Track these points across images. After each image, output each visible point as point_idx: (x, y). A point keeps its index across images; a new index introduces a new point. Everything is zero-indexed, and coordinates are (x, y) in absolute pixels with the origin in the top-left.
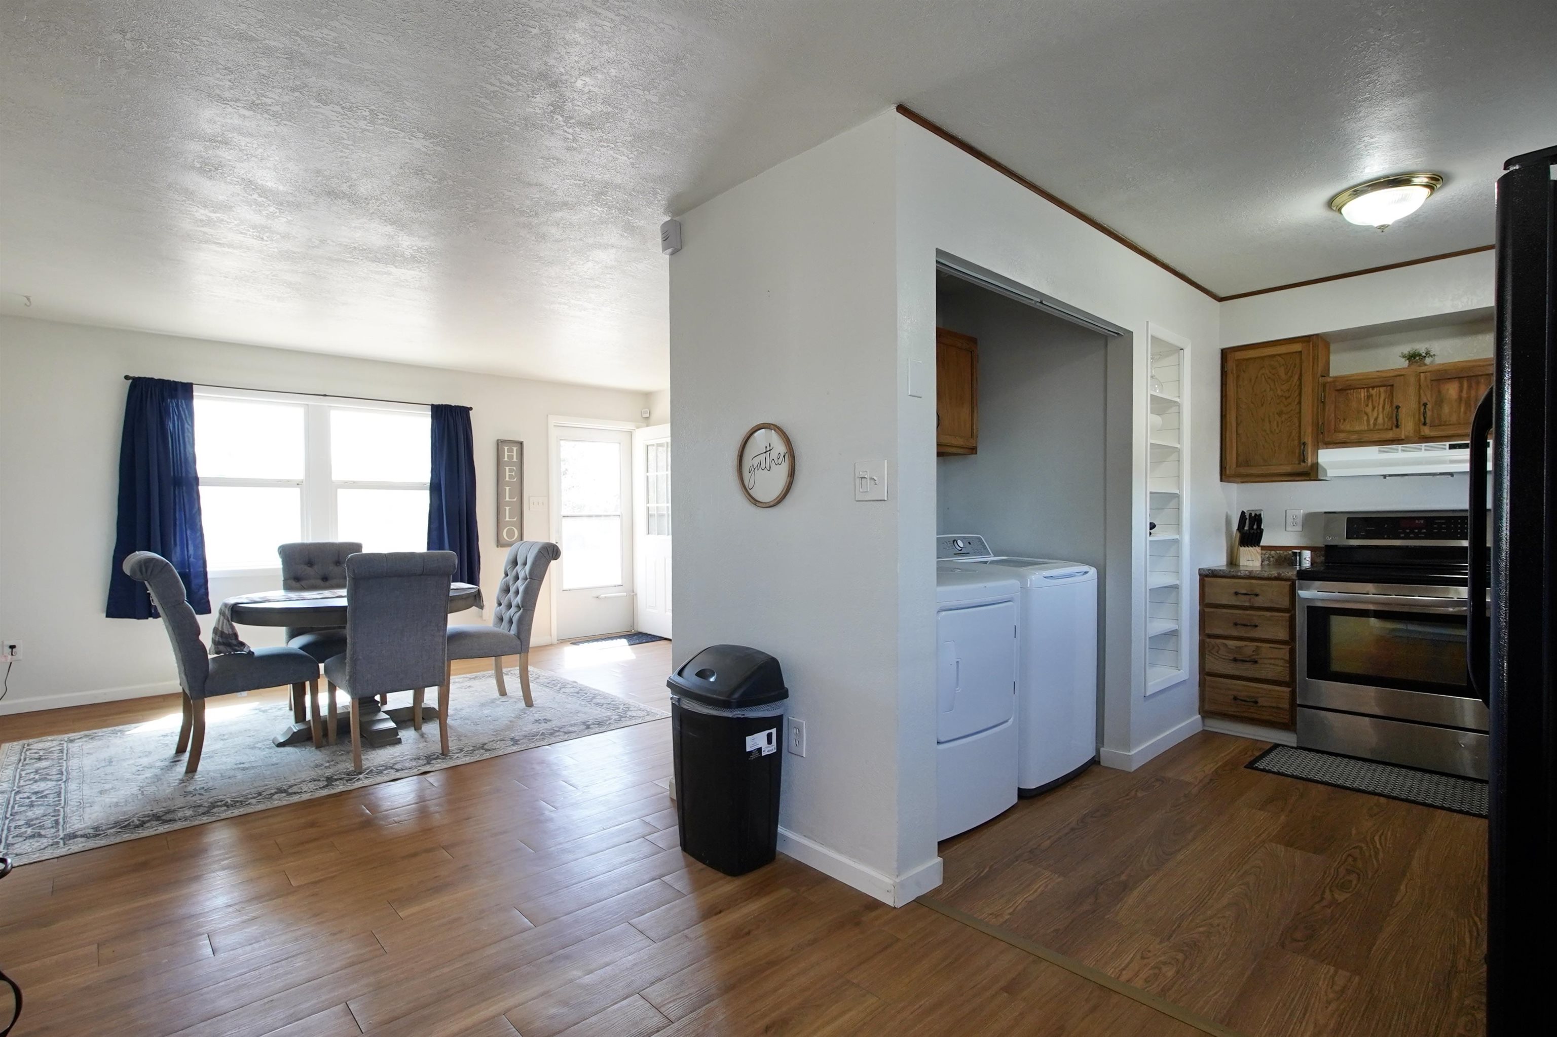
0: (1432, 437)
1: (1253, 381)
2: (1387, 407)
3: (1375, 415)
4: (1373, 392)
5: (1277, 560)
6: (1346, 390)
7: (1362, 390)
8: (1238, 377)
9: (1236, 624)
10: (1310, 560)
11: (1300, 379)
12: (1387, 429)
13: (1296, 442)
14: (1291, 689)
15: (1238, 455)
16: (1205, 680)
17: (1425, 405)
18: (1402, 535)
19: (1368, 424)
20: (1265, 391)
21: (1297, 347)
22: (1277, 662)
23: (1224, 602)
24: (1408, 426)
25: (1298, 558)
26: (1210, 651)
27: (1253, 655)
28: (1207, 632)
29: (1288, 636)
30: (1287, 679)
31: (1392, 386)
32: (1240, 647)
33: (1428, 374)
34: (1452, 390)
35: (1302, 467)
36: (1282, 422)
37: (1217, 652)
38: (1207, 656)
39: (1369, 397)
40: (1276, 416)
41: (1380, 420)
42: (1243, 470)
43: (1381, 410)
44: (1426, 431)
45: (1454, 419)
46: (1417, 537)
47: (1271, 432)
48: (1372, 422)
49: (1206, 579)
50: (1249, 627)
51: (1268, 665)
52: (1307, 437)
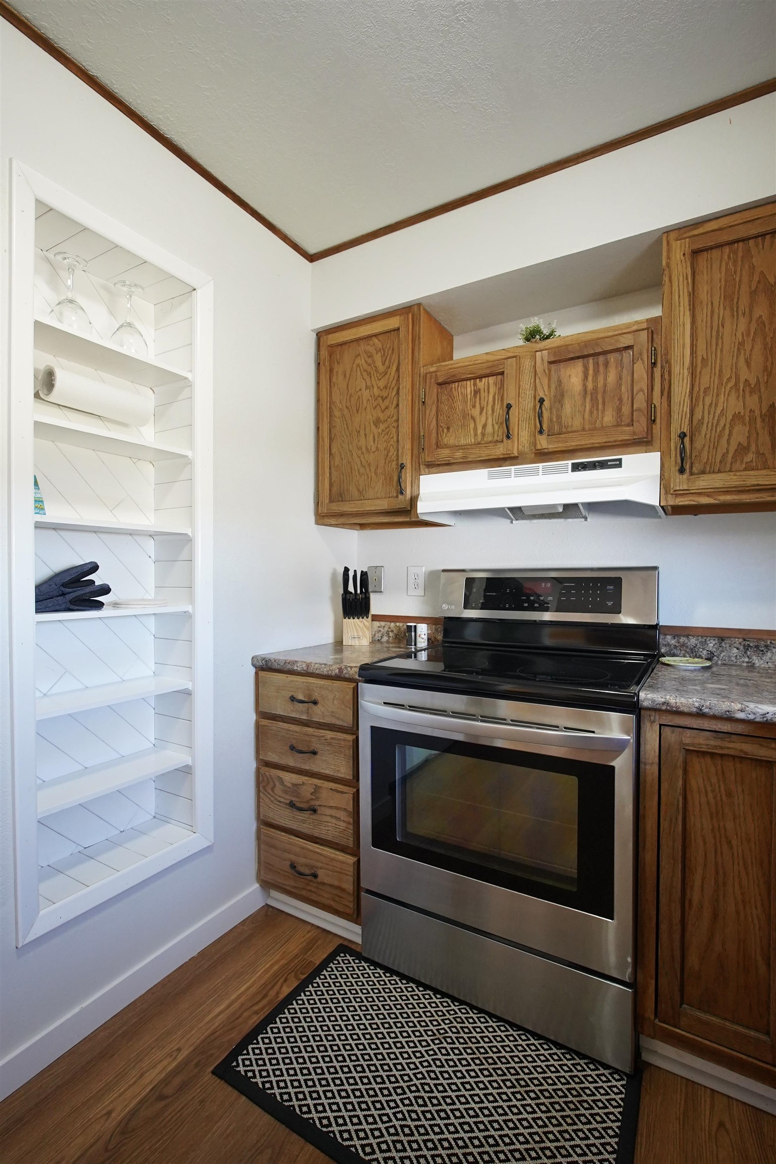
0: (552, 453)
1: (348, 376)
2: (497, 407)
3: (484, 420)
4: (481, 384)
5: (396, 635)
6: (449, 383)
7: (468, 382)
8: (331, 371)
9: (292, 748)
10: (426, 638)
11: (398, 370)
13: (394, 465)
14: (355, 861)
15: (331, 485)
16: (263, 833)
17: (542, 401)
19: (476, 435)
20: (360, 390)
21: (395, 322)
22: (340, 815)
23: (280, 711)
24: (523, 436)
25: (413, 634)
26: (264, 788)
27: (312, 800)
28: (264, 757)
29: (350, 772)
30: (351, 843)
31: (502, 373)
32: (296, 785)
33: (545, 353)
34: (575, 375)
35: (400, 502)
36: (379, 435)
37: (273, 790)
38: (263, 795)
39: (477, 392)
40: (373, 427)
41: (489, 429)
42: (336, 507)
43: (490, 412)
45: (577, 423)
47: (367, 449)
48: (480, 431)
49: (259, 672)
50: (307, 755)
51: (328, 819)
52: (406, 456)
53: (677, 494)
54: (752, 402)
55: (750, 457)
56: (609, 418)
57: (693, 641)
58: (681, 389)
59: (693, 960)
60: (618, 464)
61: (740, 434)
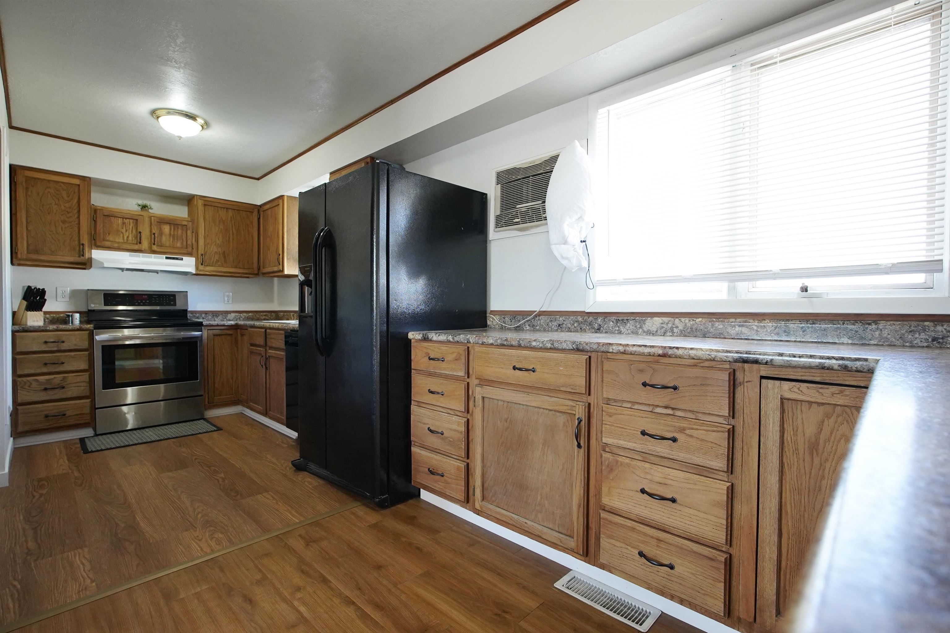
0: (158, 252)
1: (40, 195)
2: (134, 231)
3: (127, 234)
4: (127, 221)
5: (51, 320)
6: (110, 216)
7: (120, 219)
8: (27, 189)
9: (46, 364)
10: (79, 319)
11: (79, 201)
12: (134, 244)
13: (77, 243)
14: (90, 400)
15: (28, 245)
16: (17, 409)
17: (154, 234)
18: (137, 304)
19: (123, 239)
20: (51, 204)
21: (77, 182)
22: (80, 384)
23: (35, 349)
24: (145, 244)
25: (70, 318)
26: (22, 387)
27: (61, 383)
28: (18, 373)
29: (88, 366)
30: (88, 394)
31: (137, 220)
32: (49, 380)
33: (156, 218)
34: (166, 229)
35: (82, 259)
36: (65, 228)
37: (29, 386)
38: (19, 391)
39: (124, 223)
40: (61, 223)
41: (130, 238)
42: (34, 257)
43: (130, 232)
44: (155, 248)
45: (168, 244)
46: (144, 305)
47: (57, 233)
48: (125, 238)
49: (16, 333)
50: (57, 365)
51: (73, 388)
52: (85, 240)
53: (200, 271)
54: (220, 249)
55: (219, 263)
56: (179, 245)
57: (198, 315)
58: (201, 242)
59: (216, 385)
60: (182, 259)
61: (217, 257)
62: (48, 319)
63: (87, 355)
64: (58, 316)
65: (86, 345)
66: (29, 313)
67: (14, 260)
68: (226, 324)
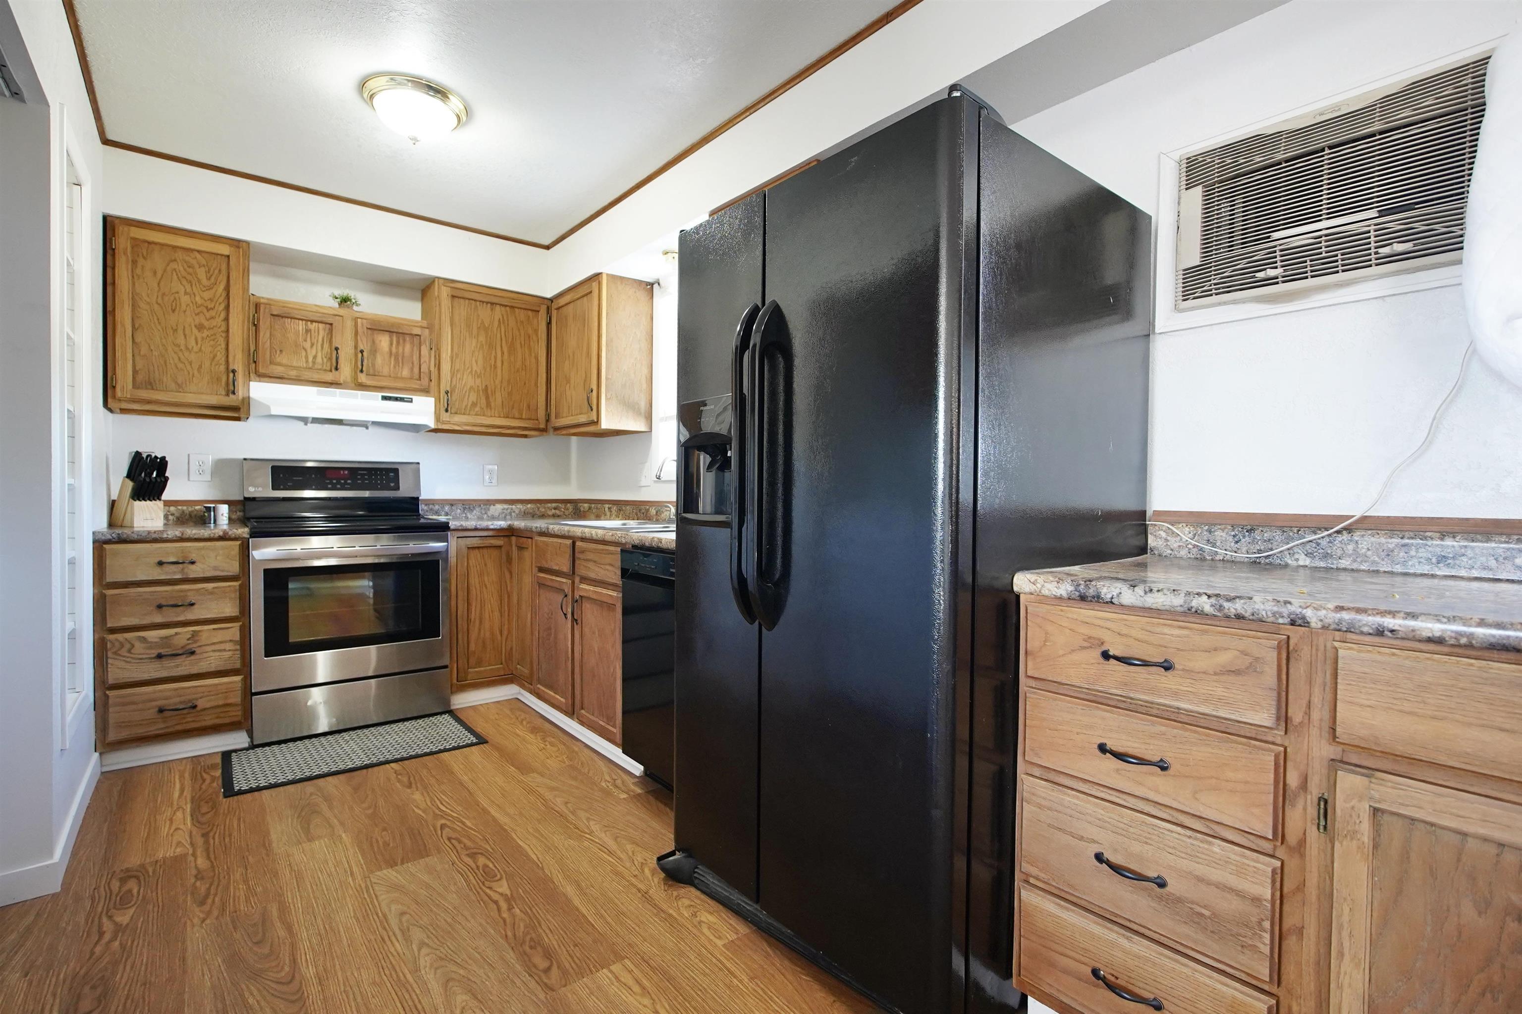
0: (370, 386)
1: (159, 275)
2: (326, 346)
3: (314, 352)
4: (313, 326)
5: (178, 518)
6: (283, 317)
7: (300, 322)
8: (134, 262)
9: (160, 607)
10: (227, 515)
11: (227, 289)
12: (325, 370)
13: (222, 368)
14: (242, 677)
15: (135, 372)
16: (107, 697)
17: (362, 352)
18: (330, 486)
19: (307, 362)
20: (177, 292)
21: (225, 250)
22: (222, 646)
23: (141, 577)
24: (346, 372)
25: (212, 513)
26: (115, 653)
27: (188, 644)
28: (109, 625)
29: (238, 610)
30: (238, 665)
31: (331, 324)
32: (166, 638)
33: (365, 321)
34: (384, 341)
35: (231, 400)
36: (203, 338)
37: (129, 651)
38: (110, 661)
39: (308, 331)
40: (195, 331)
41: (319, 360)
43: (320, 348)
44: (362, 378)
45: (386, 371)
46: (343, 488)
47: (187, 348)
48: (310, 359)
49: (104, 546)
50: (181, 608)
51: (211, 654)
52: (238, 364)
53: (443, 423)
54: (478, 381)
55: (477, 409)
56: (406, 373)
58: (446, 367)
60: (411, 401)
61: (473, 397)
62: (173, 515)
63: (238, 587)
64: (190, 509)
65: (234, 568)
66: (137, 503)
67: (110, 400)
68: (492, 527)
